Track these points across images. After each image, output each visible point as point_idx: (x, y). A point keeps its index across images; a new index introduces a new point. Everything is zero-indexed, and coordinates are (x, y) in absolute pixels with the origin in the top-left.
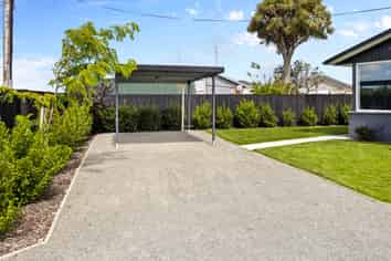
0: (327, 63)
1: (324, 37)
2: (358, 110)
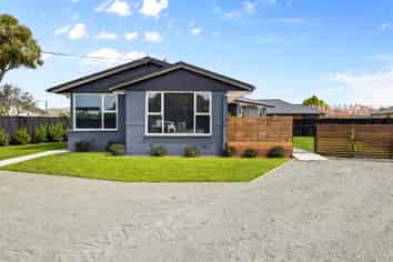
2: (75, 130)
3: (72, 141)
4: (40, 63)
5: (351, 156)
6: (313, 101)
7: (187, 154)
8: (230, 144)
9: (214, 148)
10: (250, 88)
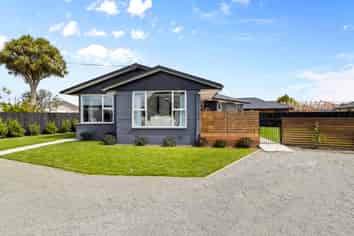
0: (62, 92)
1: (62, 76)
2: (82, 123)
3: (79, 132)
4: (66, 73)
5: (315, 148)
6: (285, 99)
7: (165, 144)
8: (203, 135)
9: (188, 138)
10: (220, 87)
